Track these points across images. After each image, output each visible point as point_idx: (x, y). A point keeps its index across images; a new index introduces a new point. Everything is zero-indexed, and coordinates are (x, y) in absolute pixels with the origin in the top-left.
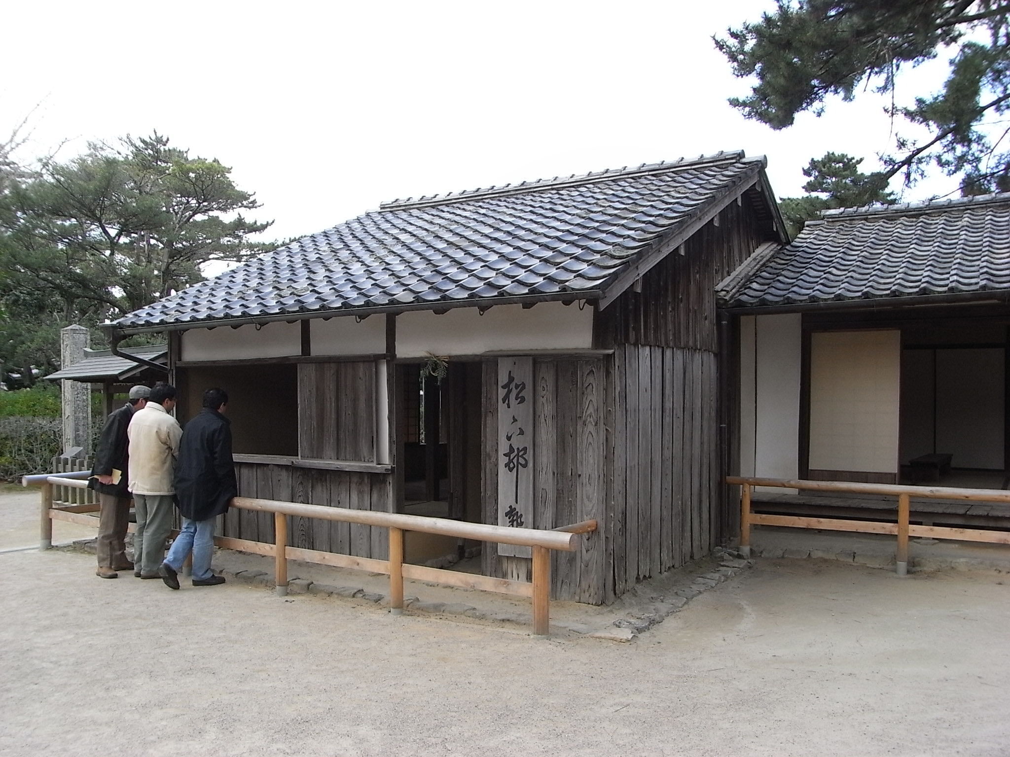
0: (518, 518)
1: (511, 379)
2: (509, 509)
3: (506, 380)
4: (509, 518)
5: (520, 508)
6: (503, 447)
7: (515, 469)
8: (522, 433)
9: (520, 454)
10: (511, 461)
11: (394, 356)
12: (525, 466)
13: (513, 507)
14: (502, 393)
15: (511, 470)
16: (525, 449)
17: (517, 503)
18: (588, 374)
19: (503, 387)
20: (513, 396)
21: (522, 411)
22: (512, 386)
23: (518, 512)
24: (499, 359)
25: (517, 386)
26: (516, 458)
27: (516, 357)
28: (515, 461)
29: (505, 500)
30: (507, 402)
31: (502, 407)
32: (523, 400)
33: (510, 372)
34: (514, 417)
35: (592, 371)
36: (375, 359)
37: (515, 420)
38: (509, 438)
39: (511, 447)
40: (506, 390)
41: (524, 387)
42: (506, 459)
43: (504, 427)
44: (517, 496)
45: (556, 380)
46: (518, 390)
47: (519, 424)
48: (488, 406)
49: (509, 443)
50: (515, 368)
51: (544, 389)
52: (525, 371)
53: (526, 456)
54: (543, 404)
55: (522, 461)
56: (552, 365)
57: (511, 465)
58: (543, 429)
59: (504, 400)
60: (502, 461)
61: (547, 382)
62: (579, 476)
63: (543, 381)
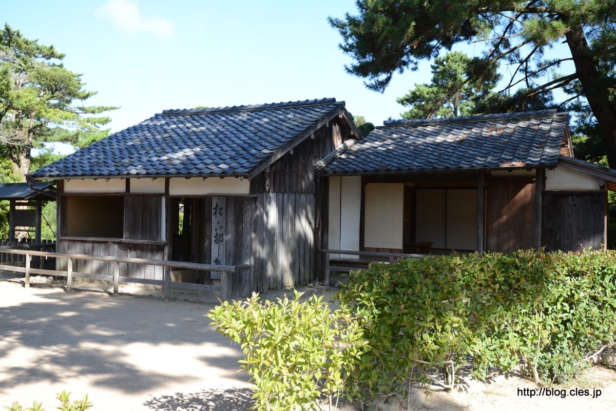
0: (219, 263)
1: (217, 206)
3: (215, 206)
4: (216, 263)
5: (220, 259)
6: (214, 234)
8: (221, 228)
9: (220, 237)
10: (216, 239)
11: (169, 194)
12: (222, 241)
13: (217, 259)
14: (213, 211)
15: (217, 243)
16: (222, 235)
17: (219, 256)
18: (247, 204)
19: (214, 209)
20: (218, 212)
21: (221, 219)
22: (218, 208)
23: (219, 261)
24: (213, 197)
25: (219, 209)
27: (219, 196)
28: (218, 239)
29: (214, 256)
31: (213, 217)
32: (222, 214)
33: (217, 203)
34: (218, 221)
35: (249, 203)
36: (160, 195)
37: (218, 223)
38: (216, 230)
39: (217, 234)
40: (215, 210)
41: (222, 209)
42: (215, 239)
43: (214, 225)
44: (219, 254)
45: (235, 206)
46: (220, 211)
47: (221, 224)
48: (208, 216)
49: (216, 232)
50: (219, 202)
51: (230, 210)
52: (223, 203)
53: (223, 237)
54: (230, 216)
55: (221, 239)
56: (234, 200)
57: (217, 241)
58: (230, 227)
59: (214, 214)
60: (213, 240)
61: (232, 207)
62: (244, 245)
63: (230, 207)
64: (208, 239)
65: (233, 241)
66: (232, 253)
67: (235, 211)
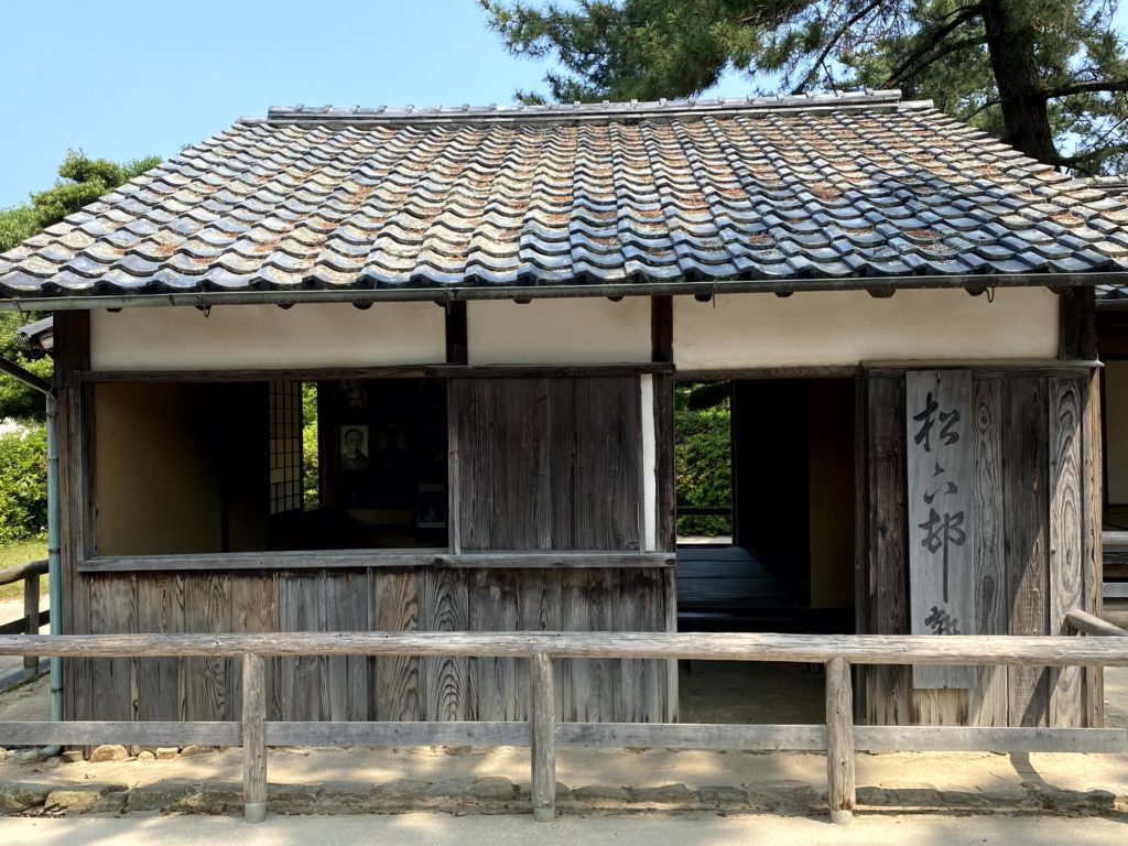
0: (948, 625)
1: (932, 406)
2: (932, 613)
3: (922, 408)
4: (933, 627)
5: (952, 610)
6: (918, 513)
7: (942, 548)
8: (953, 489)
9: (951, 523)
10: (932, 536)
12: (961, 541)
13: (939, 609)
14: (913, 428)
15: (933, 549)
16: (960, 516)
17: (946, 600)
18: (1064, 397)
19: (917, 418)
20: (935, 432)
21: (947, 454)
22: (934, 416)
23: (948, 617)
24: (908, 374)
25: (943, 417)
26: (943, 530)
27: (943, 370)
28: (941, 535)
29: (923, 597)
30: (924, 441)
31: (915, 454)
32: (954, 438)
33: (930, 395)
34: (937, 466)
35: (1070, 392)
37: (939, 470)
38: (929, 499)
39: (932, 512)
40: (922, 424)
41: (956, 419)
42: (924, 533)
43: (918, 485)
44: (945, 591)
45: (1007, 406)
46: (945, 423)
47: (949, 475)
48: (879, 448)
49: (929, 507)
50: (941, 388)
51: (984, 420)
52: (959, 394)
53: (962, 527)
54: (983, 444)
55: (954, 534)
56: (999, 383)
57: (934, 542)
58: (984, 484)
59: (918, 439)
60: (917, 536)
61: (991, 410)
62: (1054, 552)
63: (984, 408)
64: (884, 535)
65: (1002, 538)
66: (1001, 584)
67: (1006, 423)
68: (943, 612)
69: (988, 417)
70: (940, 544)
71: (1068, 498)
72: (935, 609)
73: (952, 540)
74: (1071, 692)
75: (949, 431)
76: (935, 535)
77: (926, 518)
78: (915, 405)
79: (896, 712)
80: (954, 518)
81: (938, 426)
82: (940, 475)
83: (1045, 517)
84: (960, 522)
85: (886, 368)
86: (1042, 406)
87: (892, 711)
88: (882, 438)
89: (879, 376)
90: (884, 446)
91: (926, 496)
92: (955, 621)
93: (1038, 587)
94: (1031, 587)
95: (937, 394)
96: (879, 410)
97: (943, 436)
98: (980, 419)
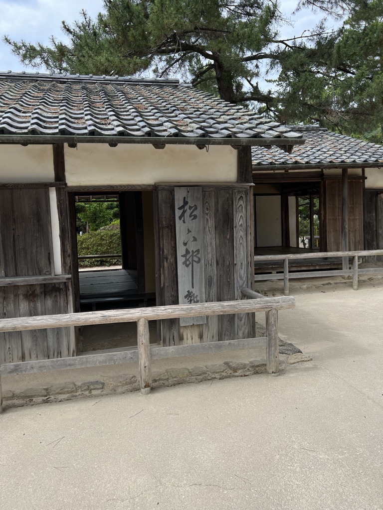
0: (194, 298)
1: (186, 203)
2: (187, 293)
3: (182, 204)
4: (188, 299)
5: (195, 291)
6: (181, 251)
7: (191, 265)
8: (195, 239)
9: (194, 254)
11: (66, 184)
12: (199, 262)
13: (190, 291)
14: (178, 213)
15: (187, 266)
16: (198, 251)
17: (193, 288)
18: (239, 199)
19: (180, 208)
20: (187, 214)
21: (192, 224)
22: (187, 207)
23: (194, 294)
24: (176, 189)
25: (190, 208)
26: (191, 257)
27: (189, 187)
28: (190, 260)
29: (184, 287)
30: (183, 219)
31: (179, 224)
32: (195, 217)
33: (185, 198)
34: (188, 229)
35: (242, 196)
37: (189, 231)
38: (185, 244)
39: (187, 250)
40: (182, 211)
41: (196, 209)
42: (183, 259)
43: (181, 237)
44: (193, 284)
45: (217, 203)
46: (192, 210)
47: (193, 234)
48: (164, 223)
49: (185, 248)
50: (189, 195)
51: (207, 209)
52: (197, 197)
53: (199, 256)
54: (207, 219)
55: (196, 259)
56: (213, 193)
57: (188, 263)
58: (207, 237)
59: (180, 218)
60: (180, 260)
61: (210, 204)
62: (236, 264)
63: (207, 204)
64: (167, 261)
65: (215, 260)
66: (215, 279)
67: (217, 210)
68: (192, 292)
69: (209, 208)
70: (190, 263)
71: (241, 241)
72: (188, 291)
73: (195, 261)
74: (243, 321)
75: (193, 214)
76: (188, 260)
77: (184, 253)
78: (178, 203)
79: (173, 336)
80: (195, 252)
81: (188, 212)
82: (190, 233)
83: (232, 250)
84: (198, 254)
85: (166, 186)
86: (231, 202)
87: (172, 337)
88: (165, 217)
89: (163, 189)
90: (166, 221)
91: (184, 243)
92: (197, 296)
93: (230, 279)
94: (227, 280)
95: (188, 197)
96: (163, 205)
97: (190, 216)
98: (206, 208)
